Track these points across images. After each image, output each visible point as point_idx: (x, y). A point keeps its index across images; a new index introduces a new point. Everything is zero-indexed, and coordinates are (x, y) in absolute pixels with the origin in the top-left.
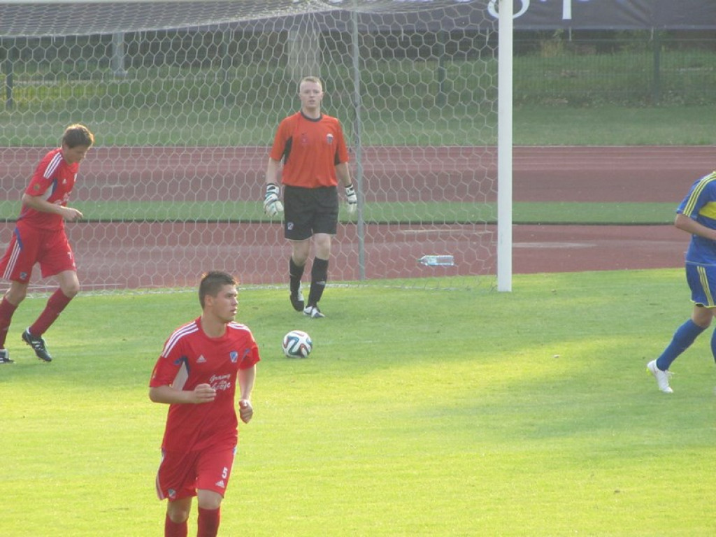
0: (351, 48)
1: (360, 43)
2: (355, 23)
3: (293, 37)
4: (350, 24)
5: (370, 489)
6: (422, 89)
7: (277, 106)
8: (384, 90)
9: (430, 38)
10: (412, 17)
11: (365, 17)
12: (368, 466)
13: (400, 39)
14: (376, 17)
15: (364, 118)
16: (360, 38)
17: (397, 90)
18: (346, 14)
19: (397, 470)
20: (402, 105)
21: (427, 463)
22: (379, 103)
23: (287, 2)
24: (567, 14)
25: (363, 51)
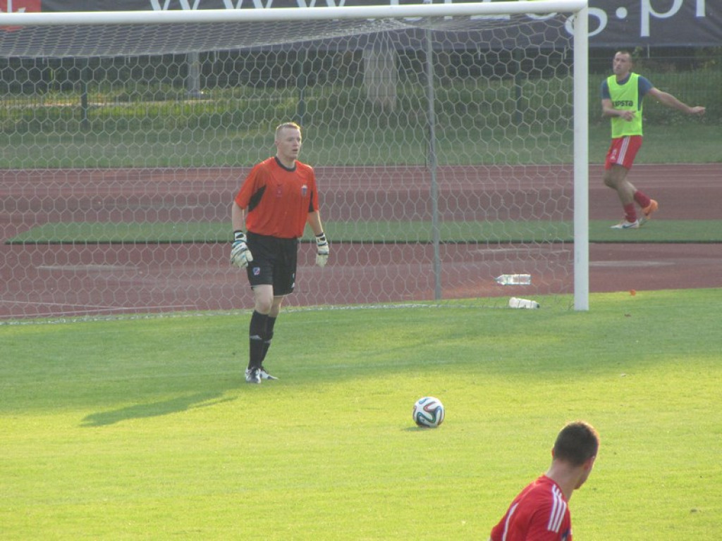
0: (425, 66)
1: (434, 62)
2: (430, 41)
3: (369, 55)
4: (425, 43)
5: (445, 509)
6: (497, 107)
7: (354, 126)
8: (460, 108)
9: (505, 56)
10: (487, 35)
11: (439, 35)
12: (442, 487)
13: (476, 57)
14: (451, 35)
15: (440, 137)
16: (434, 56)
17: (473, 107)
18: (420, 33)
19: (472, 490)
20: (479, 124)
21: (502, 483)
22: (455, 122)
23: (361, 21)
24: (645, 31)
25: (438, 70)
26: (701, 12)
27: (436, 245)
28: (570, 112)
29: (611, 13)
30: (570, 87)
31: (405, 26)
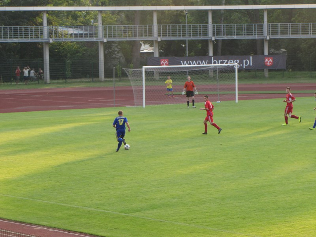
0: (217, 72)
3: (210, 71)
6: (226, 77)
7: (208, 80)
8: (221, 77)
9: (227, 71)
10: (225, 68)
11: (219, 68)
13: (223, 71)
15: (219, 81)
17: (223, 77)
18: (216, 68)
20: (224, 79)
22: (221, 79)
23: (209, 66)
24: (244, 67)
25: (219, 72)
26: (251, 65)
27: (219, 94)
28: (235, 77)
29: (240, 65)
30: (235, 74)
31: (214, 67)
